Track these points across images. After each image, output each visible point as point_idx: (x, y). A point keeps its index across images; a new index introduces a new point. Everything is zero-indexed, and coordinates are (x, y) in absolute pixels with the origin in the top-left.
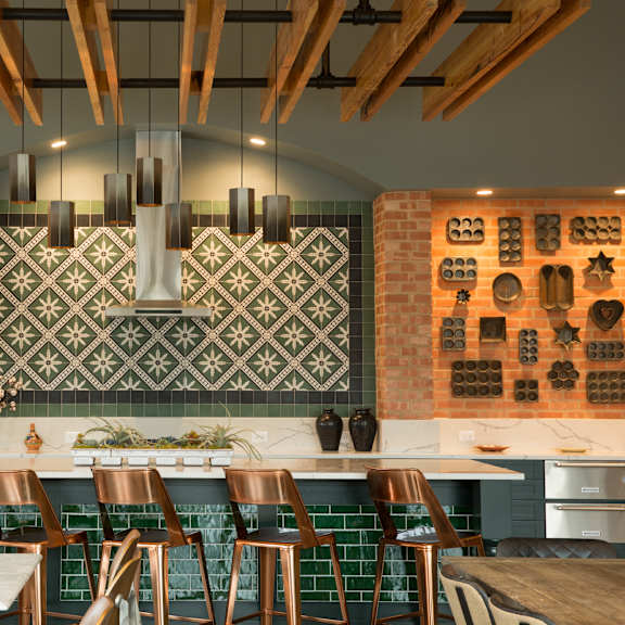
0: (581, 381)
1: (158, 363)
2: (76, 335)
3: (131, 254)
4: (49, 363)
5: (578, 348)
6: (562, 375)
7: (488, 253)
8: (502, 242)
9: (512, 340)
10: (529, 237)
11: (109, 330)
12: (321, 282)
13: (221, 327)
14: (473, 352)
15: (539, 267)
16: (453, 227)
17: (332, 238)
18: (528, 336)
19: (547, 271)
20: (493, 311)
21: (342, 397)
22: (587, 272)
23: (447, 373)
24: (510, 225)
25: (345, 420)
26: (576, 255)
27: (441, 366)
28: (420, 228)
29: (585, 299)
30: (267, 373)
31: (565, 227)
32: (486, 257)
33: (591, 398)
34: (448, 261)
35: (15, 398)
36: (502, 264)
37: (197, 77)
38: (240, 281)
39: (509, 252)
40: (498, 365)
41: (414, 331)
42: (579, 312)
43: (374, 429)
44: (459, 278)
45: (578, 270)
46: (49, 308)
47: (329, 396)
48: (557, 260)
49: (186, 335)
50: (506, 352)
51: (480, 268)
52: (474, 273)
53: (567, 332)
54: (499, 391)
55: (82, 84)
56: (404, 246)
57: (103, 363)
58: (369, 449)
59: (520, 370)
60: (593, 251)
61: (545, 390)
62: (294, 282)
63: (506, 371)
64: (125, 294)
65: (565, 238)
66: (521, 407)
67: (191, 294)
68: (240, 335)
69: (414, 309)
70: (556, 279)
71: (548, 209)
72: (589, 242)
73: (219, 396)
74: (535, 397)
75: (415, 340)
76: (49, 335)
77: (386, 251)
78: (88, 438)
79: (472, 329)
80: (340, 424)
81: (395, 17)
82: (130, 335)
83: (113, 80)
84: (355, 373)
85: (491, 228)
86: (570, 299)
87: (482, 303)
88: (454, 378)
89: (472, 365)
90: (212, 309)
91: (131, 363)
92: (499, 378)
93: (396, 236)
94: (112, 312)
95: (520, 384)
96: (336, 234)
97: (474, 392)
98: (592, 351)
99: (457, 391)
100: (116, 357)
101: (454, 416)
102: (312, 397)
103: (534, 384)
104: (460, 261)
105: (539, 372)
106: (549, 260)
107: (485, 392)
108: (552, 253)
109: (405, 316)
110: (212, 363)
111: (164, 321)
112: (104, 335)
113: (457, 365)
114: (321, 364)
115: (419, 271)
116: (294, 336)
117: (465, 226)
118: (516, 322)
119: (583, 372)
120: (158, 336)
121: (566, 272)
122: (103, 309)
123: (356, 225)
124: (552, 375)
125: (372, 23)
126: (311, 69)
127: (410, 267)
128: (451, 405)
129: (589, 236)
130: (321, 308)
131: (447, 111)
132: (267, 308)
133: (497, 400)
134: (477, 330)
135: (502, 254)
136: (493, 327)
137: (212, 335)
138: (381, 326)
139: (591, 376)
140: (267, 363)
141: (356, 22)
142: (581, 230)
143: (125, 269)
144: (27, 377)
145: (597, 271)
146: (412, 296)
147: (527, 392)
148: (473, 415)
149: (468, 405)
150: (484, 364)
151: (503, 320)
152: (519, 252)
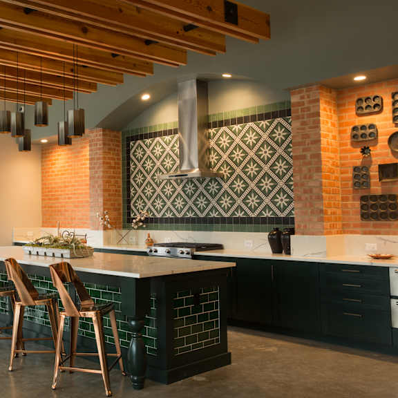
1: (202, 202)
2: (168, 190)
4: (159, 204)
7: (386, 119)
8: (395, 110)
11: (181, 186)
12: (280, 151)
13: (230, 182)
14: (376, 189)
23: (358, 203)
27: (354, 199)
28: (312, 111)
30: (253, 207)
34: (355, 128)
38: (238, 155)
40: (394, 197)
41: (310, 177)
44: (362, 139)
46: (158, 177)
47: (285, 219)
49: (213, 187)
51: (380, 131)
52: (375, 134)
54: (396, 216)
56: (303, 123)
62: (266, 152)
67: (215, 165)
68: (239, 186)
69: (310, 163)
75: (311, 184)
76: (158, 190)
79: (374, 172)
82: (190, 189)
85: (386, 101)
88: (362, 207)
89: (375, 198)
90: (225, 172)
96: (287, 121)
97: (377, 217)
99: (364, 216)
100: (184, 200)
101: (365, 233)
102: (275, 221)
104: (363, 127)
107: (385, 217)
109: (305, 169)
110: (226, 202)
112: (179, 189)
113: (363, 198)
114: (282, 200)
116: (266, 184)
117: (367, 103)
120: (201, 188)
127: (308, 136)
128: (362, 226)
130: (280, 167)
132: (252, 169)
134: (377, 174)
135: (395, 118)
137: (226, 186)
140: (253, 201)
144: (151, 211)
146: (308, 155)
148: (378, 233)
149: (375, 226)
150: (383, 197)
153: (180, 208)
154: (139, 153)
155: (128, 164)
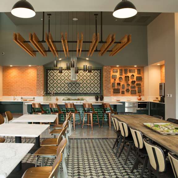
0: (130, 91)
1: (74, 89)
2: (63, 85)
3: (70, 74)
4: (59, 89)
5: (130, 87)
6: (128, 90)
8: (120, 73)
9: (121, 86)
10: (123, 72)
11: (67, 85)
12: (96, 78)
13: (82, 84)
14: (116, 88)
15: (125, 76)
16: (114, 71)
17: (97, 72)
18: (123, 85)
19: (126, 77)
20: (119, 82)
21: (99, 94)
22: (131, 77)
23: (113, 90)
24: (121, 70)
25: (99, 97)
26: (129, 75)
27: (112, 89)
28: (109, 71)
29: (131, 80)
30: (88, 90)
31: (128, 71)
32: (118, 75)
33: (131, 93)
34: (113, 75)
35: (55, 94)
36: (120, 76)
37: (79, 50)
38: (85, 78)
39: (121, 74)
40: (119, 89)
41: (108, 85)
42: (130, 82)
43: (103, 98)
44: (114, 78)
45: (130, 76)
46: (59, 81)
47: (97, 93)
48: (127, 75)
49: (77, 85)
50: (120, 87)
51: (117, 76)
52: (116, 77)
53: (128, 85)
54: (119, 93)
55: (63, 51)
56: (107, 73)
57: (66, 89)
58: (102, 100)
59: (122, 90)
60: (132, 74)
61: (125, 92)
62: (92, 78)
63: (120, 90)
64: (69, 80)
65: (128, 72)
66: (122, 95)
67: (78, 80)
68: (85, 85)
70: (127, 77)
71: (126, 68)
72: (131, 73)
73: (82, 93)
74: (124, 93)
75: (109, 86)
76: (59, 85)
77: (105, 74)
78: (64, 99)
79: (116, 84)
80: (98, 97)
81: (106, 42)
82: (70, 85)
83: (68, 50)
84: (100, 90)
85: (118, 71)
86: (129, 80)
87: (117, 81)
88: (114, 91)
89: (116, 89)
90: (81, 82)
91: (70, 89)
92: (119, 91)
93: (106, 72)
94: (67, 82)
95: (122, 92)
96: (98, 71)
97: (116, 93)
98: (132, 87)
99: (114, 93)
100: (68, 88)
102: (94, 94)
103: (124, 92)
104: (115, 75)
105: (125, 90)
106: (126, 75)
107: (118, 93)
108: (126, 74)
109: (107, 83)
110: (81, 89)
111: (75, 83)
112: (66, 85)
113: (114, 89)
114: (96, 89)
115: (109, 77)
116: (92, 85)
117: (115, 70)
118: (122, 84)
119: (130, 90)
120: (74, 85)
121: (128, 77)
122: (66, 82)
123: (101, 70)
124: (126, 90)
125: (103, 43)
126: (94, 49)
127: (108, 76)
128: (113, 95)
129: (131, 72)
130: (96, 82)
131: (113, 55)
132: (89, 81)
133: (119, 94)
134: (117, 85)
135: (120, 74)
136: (119, 84)
137: (81, 85)
138: (104, 84)
139: (131, 91)
140: (89, 89)
141: (100, 43)
142: (130, 71)
143: (69, 76)
144: (56, 91)
145: (132, 77)
146: (108, 80)
147: (123, 93)
148: (116, 96)
149: (115, 95)
150: (117, 89)
151: (120, 83)
152: (122, 74)
153: (67, 90)
154: (52, 74)
155: (47, 77)
